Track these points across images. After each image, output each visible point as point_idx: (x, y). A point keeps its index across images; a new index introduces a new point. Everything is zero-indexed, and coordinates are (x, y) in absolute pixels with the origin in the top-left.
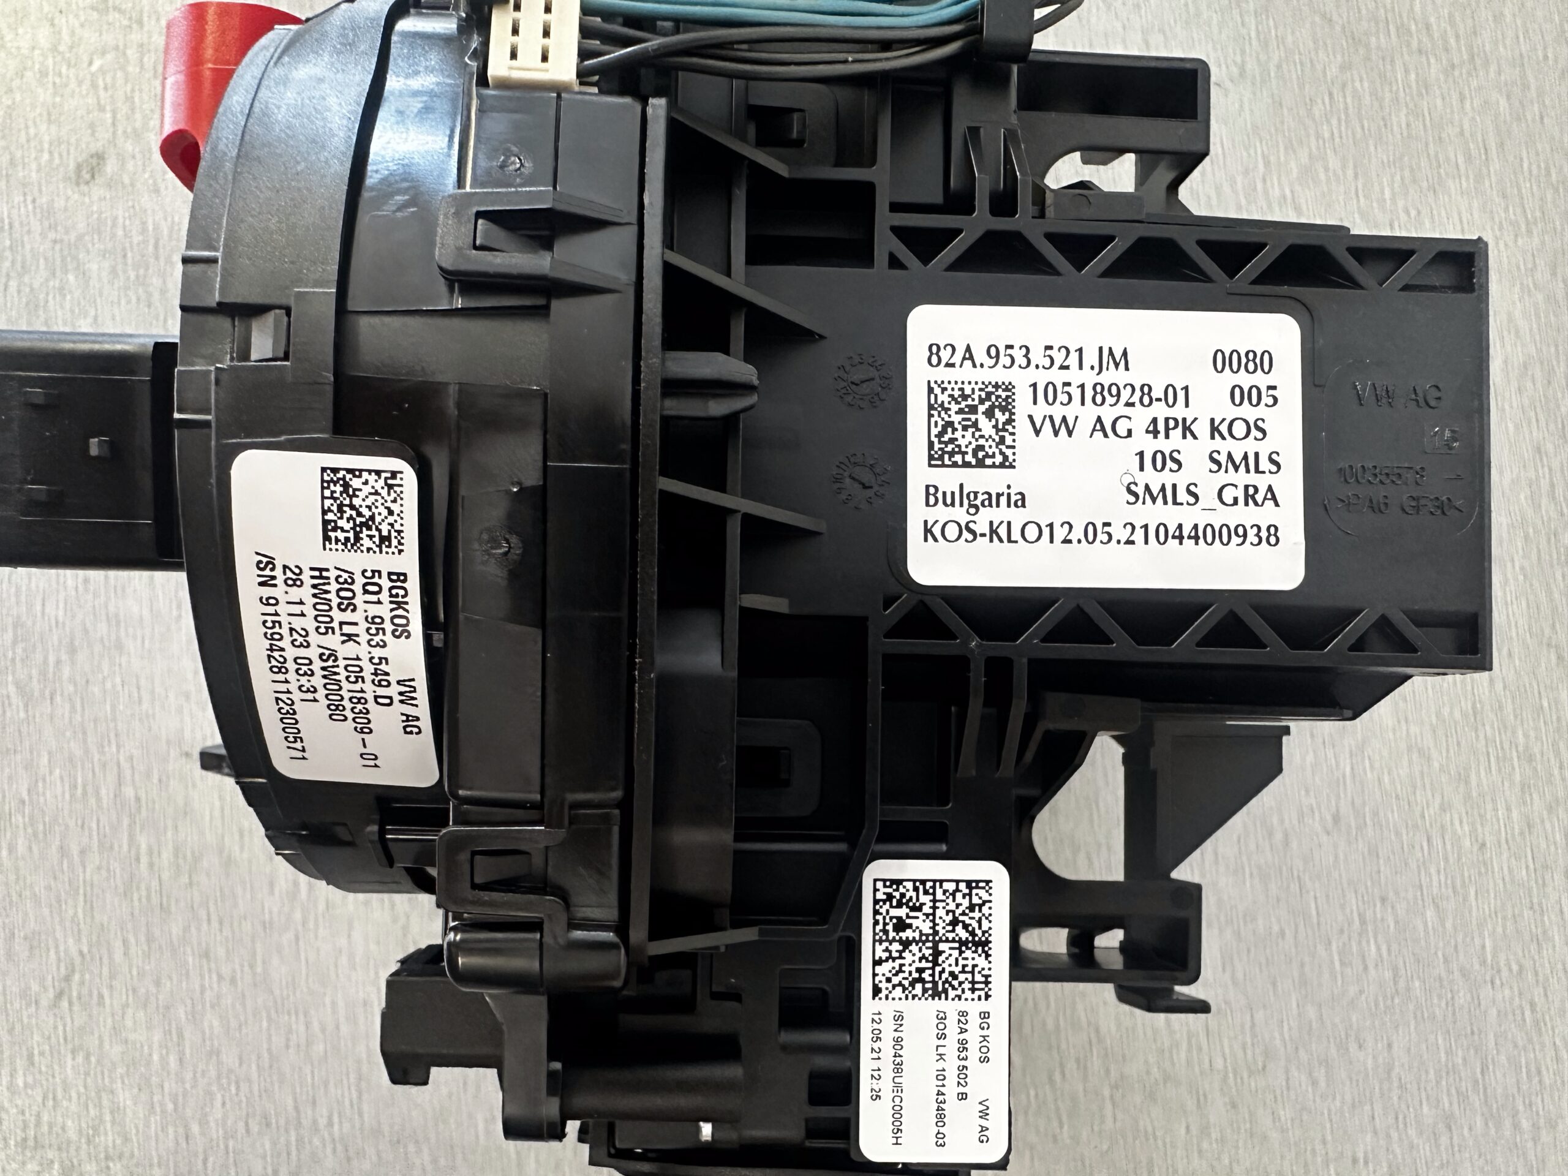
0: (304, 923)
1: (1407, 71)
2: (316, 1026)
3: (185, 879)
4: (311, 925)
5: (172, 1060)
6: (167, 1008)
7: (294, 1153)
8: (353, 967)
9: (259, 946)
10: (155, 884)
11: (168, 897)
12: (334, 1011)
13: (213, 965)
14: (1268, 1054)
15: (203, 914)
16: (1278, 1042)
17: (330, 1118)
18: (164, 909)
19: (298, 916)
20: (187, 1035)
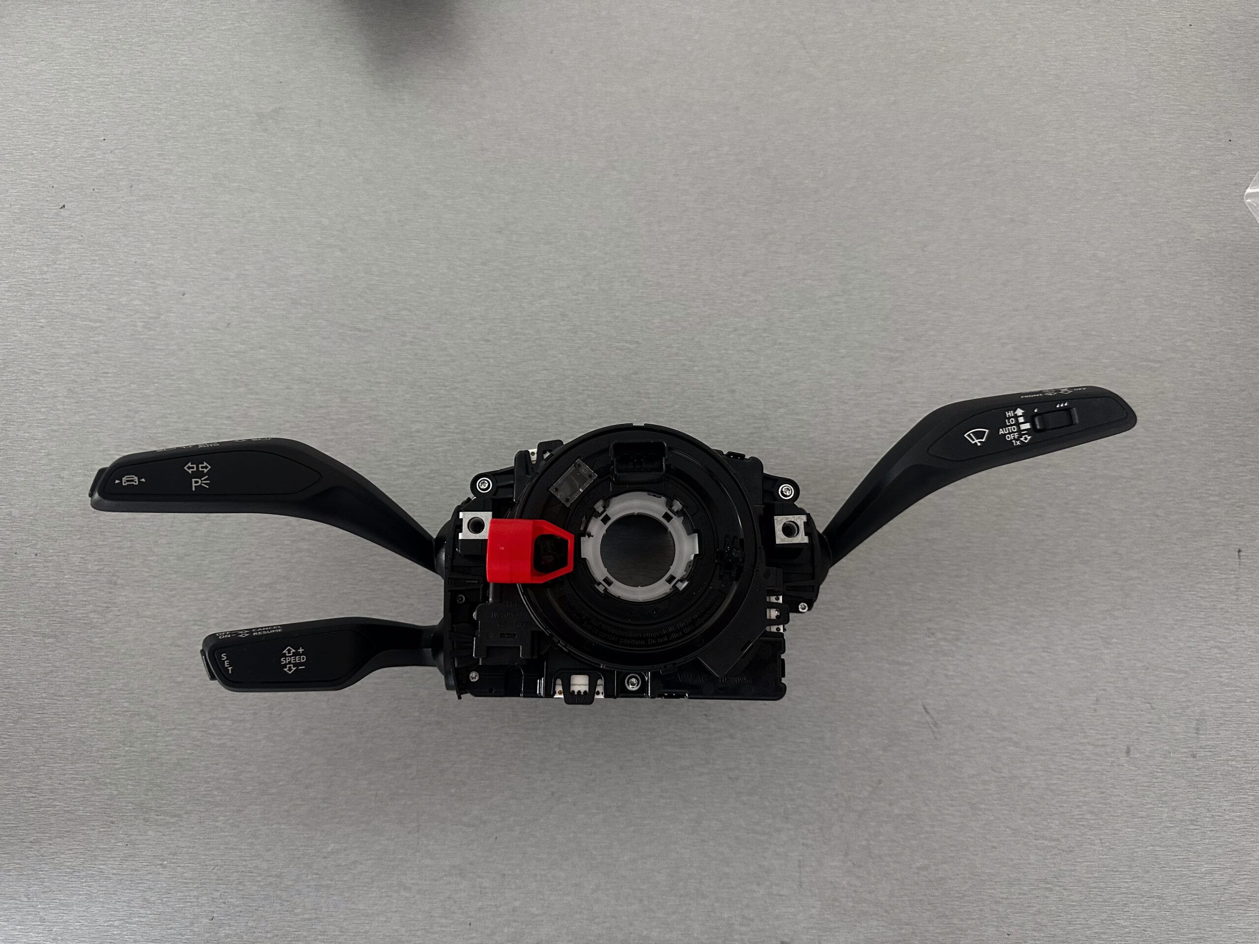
0: (1060, 886)
1: (768, 444)
2: (1095, 885)
3: (1044, 928)
4: (1061, 884)
5: (1104, 936)
6: (1086, 937)
7: (1136, 896)
8: (1075, 870)
9: (1068, 903)
10: (1045, 939)
11: (1050, 934)
12: (1090, 878)
13: (1073, 920)
14: (1115, 553)
15: (1056, 922)
16: (1111, 548)
17: (1124, 882)
18: (1054, 936)
19: (1057, 888)
20: (1096, 930)
